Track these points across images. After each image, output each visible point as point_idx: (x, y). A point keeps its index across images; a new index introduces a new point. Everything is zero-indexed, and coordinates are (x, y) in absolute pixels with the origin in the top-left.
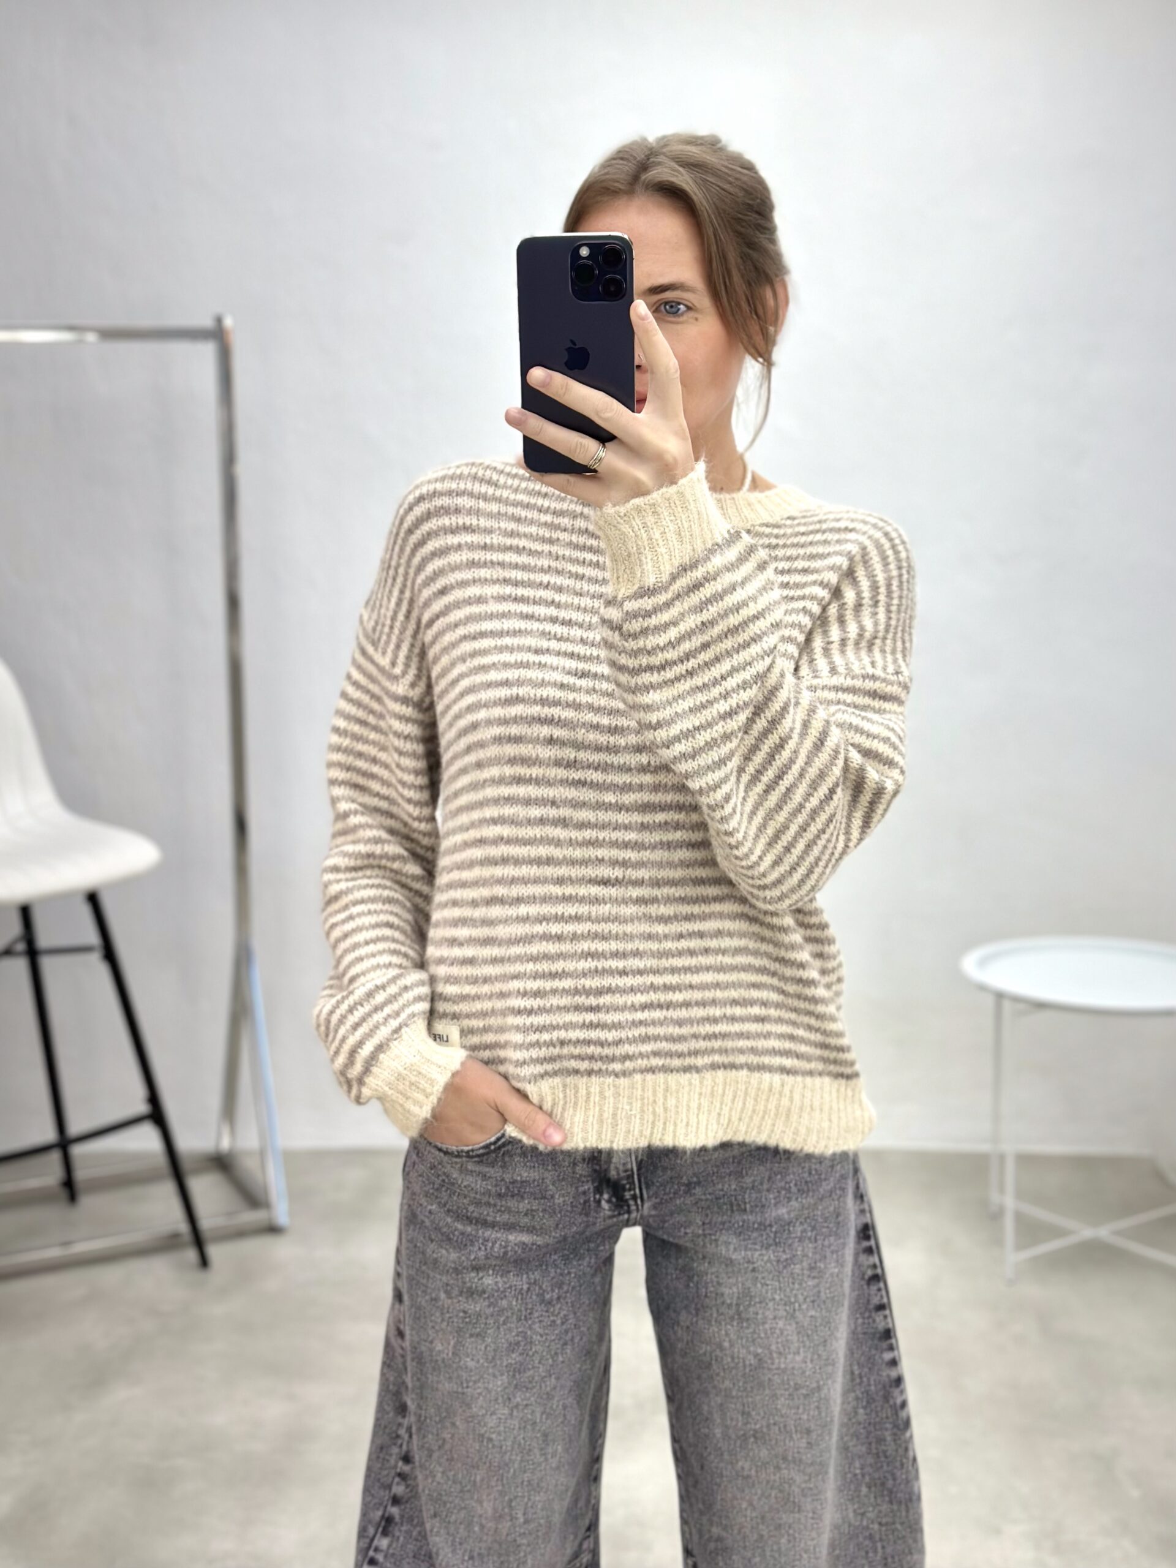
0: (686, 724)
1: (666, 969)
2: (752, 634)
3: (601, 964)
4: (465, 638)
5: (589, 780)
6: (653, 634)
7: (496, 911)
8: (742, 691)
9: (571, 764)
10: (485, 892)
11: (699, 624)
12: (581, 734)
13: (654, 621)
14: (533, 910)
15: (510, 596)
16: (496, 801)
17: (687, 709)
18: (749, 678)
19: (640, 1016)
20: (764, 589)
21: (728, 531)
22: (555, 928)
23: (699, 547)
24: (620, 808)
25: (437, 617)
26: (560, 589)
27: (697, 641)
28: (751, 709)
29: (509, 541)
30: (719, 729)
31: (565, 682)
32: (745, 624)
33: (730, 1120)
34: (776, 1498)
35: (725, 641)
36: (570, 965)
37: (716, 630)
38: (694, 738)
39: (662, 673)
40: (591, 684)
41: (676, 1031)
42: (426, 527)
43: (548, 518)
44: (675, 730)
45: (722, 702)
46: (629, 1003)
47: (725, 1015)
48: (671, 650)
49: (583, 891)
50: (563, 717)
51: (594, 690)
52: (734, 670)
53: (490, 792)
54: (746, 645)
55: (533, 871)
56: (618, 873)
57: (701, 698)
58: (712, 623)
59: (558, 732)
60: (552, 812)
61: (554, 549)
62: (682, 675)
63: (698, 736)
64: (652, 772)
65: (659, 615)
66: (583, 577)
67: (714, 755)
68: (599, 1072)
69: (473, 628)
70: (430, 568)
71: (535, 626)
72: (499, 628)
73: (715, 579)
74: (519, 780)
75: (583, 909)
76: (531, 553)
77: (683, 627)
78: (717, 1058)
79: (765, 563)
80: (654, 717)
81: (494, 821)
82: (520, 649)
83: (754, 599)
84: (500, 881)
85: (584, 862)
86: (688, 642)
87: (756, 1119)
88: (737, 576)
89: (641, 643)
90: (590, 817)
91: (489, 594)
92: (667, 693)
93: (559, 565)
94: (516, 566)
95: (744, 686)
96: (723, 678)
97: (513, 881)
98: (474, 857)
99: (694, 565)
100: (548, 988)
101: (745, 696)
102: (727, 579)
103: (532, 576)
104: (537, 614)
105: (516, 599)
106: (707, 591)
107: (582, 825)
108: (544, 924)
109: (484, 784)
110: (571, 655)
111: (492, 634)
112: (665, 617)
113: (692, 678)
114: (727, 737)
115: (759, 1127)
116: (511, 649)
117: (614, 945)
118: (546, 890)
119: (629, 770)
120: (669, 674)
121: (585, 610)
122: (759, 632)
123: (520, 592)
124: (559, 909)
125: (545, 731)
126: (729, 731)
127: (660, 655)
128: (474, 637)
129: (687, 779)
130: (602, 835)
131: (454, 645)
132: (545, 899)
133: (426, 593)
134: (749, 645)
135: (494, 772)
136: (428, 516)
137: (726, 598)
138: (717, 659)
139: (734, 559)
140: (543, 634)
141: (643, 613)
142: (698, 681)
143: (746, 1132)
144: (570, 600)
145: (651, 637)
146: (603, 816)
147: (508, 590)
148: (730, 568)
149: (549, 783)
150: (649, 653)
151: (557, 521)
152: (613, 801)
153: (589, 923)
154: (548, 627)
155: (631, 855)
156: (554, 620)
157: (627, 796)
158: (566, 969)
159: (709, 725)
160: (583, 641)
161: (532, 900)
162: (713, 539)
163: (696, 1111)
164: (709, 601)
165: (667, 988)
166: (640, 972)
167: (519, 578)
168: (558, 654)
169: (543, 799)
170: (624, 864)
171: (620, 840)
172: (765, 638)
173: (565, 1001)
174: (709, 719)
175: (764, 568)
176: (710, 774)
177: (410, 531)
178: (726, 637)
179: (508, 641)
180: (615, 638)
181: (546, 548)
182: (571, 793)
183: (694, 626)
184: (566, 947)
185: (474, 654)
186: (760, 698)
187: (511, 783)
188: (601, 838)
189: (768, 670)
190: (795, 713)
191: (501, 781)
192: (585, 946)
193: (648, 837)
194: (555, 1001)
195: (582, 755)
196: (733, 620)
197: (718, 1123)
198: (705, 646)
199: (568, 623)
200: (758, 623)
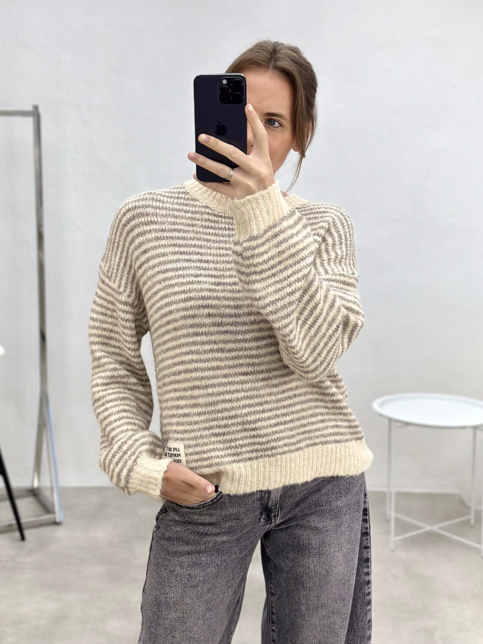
0: (272, 298)
1: (280, 407)
2: (301, 257)
3: (253, 409)
5: (229, 330)
6: (257, 258)
7: (196, 392)
8: (297, 283)
9: (219, 325)
10: (190, 384)
11: (277, 252)
12: (222, 311)
13: (257, 251)
14: (215, 390)
15: (178, 252)
16: (187, 344)
17: (272, 291)
18: (300, 277)
19: (274, 429)
20: (306, 237)
21: (290, 211)
23: (277, 218)
24: (246, 341)
25: (144, 263)
26: (201, 247)
27: (277, 260)
28: (302, 291)
29: (173, 227)
30: (287, 300)
31: (211, 288)
32: (298, 252)
35: (289, 260)
36: (239, 412)
37: (285, 255)
39: (261, 275)
40: (223, 288)
41: (290, 433)
42: (133, 223)
43: (190, 215)
44: (267, 301)
45: (288, 288)
46: (269, 425)
47: (309, 422)
48: (265, 265)
49: (237, 379)
50: (213, 304)
51: (225, 290)
52: (294, 273)
53: (183, 341)
54: (299, 262)
55: (211, 373)
56: (251, 369)
57: (279, 286)
58: (283, 252)
59: (212, 311)
60: (215, 347)
61: (195, 229)
62: (270, 276)
63: (277, 303)
64: (257, 324)
65: (259, 249)
66: (210, 240)
67: (285, 312)
68: (261, 456)
69: (162, 268)
70: (137, 242)
71: (193, 264)
73: (284, 232)
74: (197, 334)
75: (239, 387)
76: (184, 231)
78: (308, 442)
82: (188, 275)
84: (196, 379)
85: (235, 366)
86: (272, 261)
87: (328, 466)
88: (294, 230)
90: (233, 346)
92: (264, 284)
93: (198, 236)
94: (179, 238)
95: (298, 280)
96: (289, 277)
97: (202, 378)
99: (275, 226)
100: (230, 423)
101: (299, 285)
102: (290, 232)
105: (182, 253)
106: (281, 238)
107: (230, 351)
108: (222, 395)
109: (180, 337)
110: (211, 276)
111: (172, 270)
112: (262, 249)
113: (274, 277)
114: (291, 304)
115: (330, 469)
116: (183, 276)
117: (257, 400)
118: (219, 381)
119: (247, 324)
120: (264, 276)
121: (214, 255)
122: (304, 256)
123: (182, 249)
124: (228, 388)
125: (206, 311)
126: (292, 301)
127: (260, 267)
129: (273, 323)
130: (240, 353)
131: (153, 276)
132: (220, 385)
133: (137, 253)
135: (184, 331)
136: (134, 218)
137: (289, 241)
138: (286, 269)
139: (293, 223)
141: (252, 248)
142: (277, 278)
143: (324, 472)
144: (206, 251)
145: (255, 259)
146: (239, 345)
148: (291, 227)
149: (212, 334)
150: (255, 266)
151: (194, 216)
152: (242, 338)
153: (243, 392)
154: (199, 264)
156: (201, 261)
157: (247, 335)
158: (237, 414)
159: (283, 298)
160: (215, 269)
161: (213, 386)
162: (283, 214)
163: (302, 467)
164: (282, 242)
165: (283, 415)
166: (270, 410)
167: (181, 243)
168: (206, 276)
169: (210, 341)
170: (253, 365)
172: (307, 259)
173: (240, 428)
175: (306, 227)
176: (283, 320)
177: (125, 225)
178: (290, 258)
179: (181, 272)
180: (239, 259)
181: (191, 229)
182: (222, 337)
183: (275, 254)
184: (234, 404)
185: (165, 280)
186: (306, 285)
187: (193, 336)
188: (240, 355)
189: (309, 273)
190: (321, 292)
191: (188, 335)
192: (244, 402)
193: (261, 352)
194: (234, 428)
195: (224, 320)
198: (280, 262)
199: (207, 262)
200: (304, 252)
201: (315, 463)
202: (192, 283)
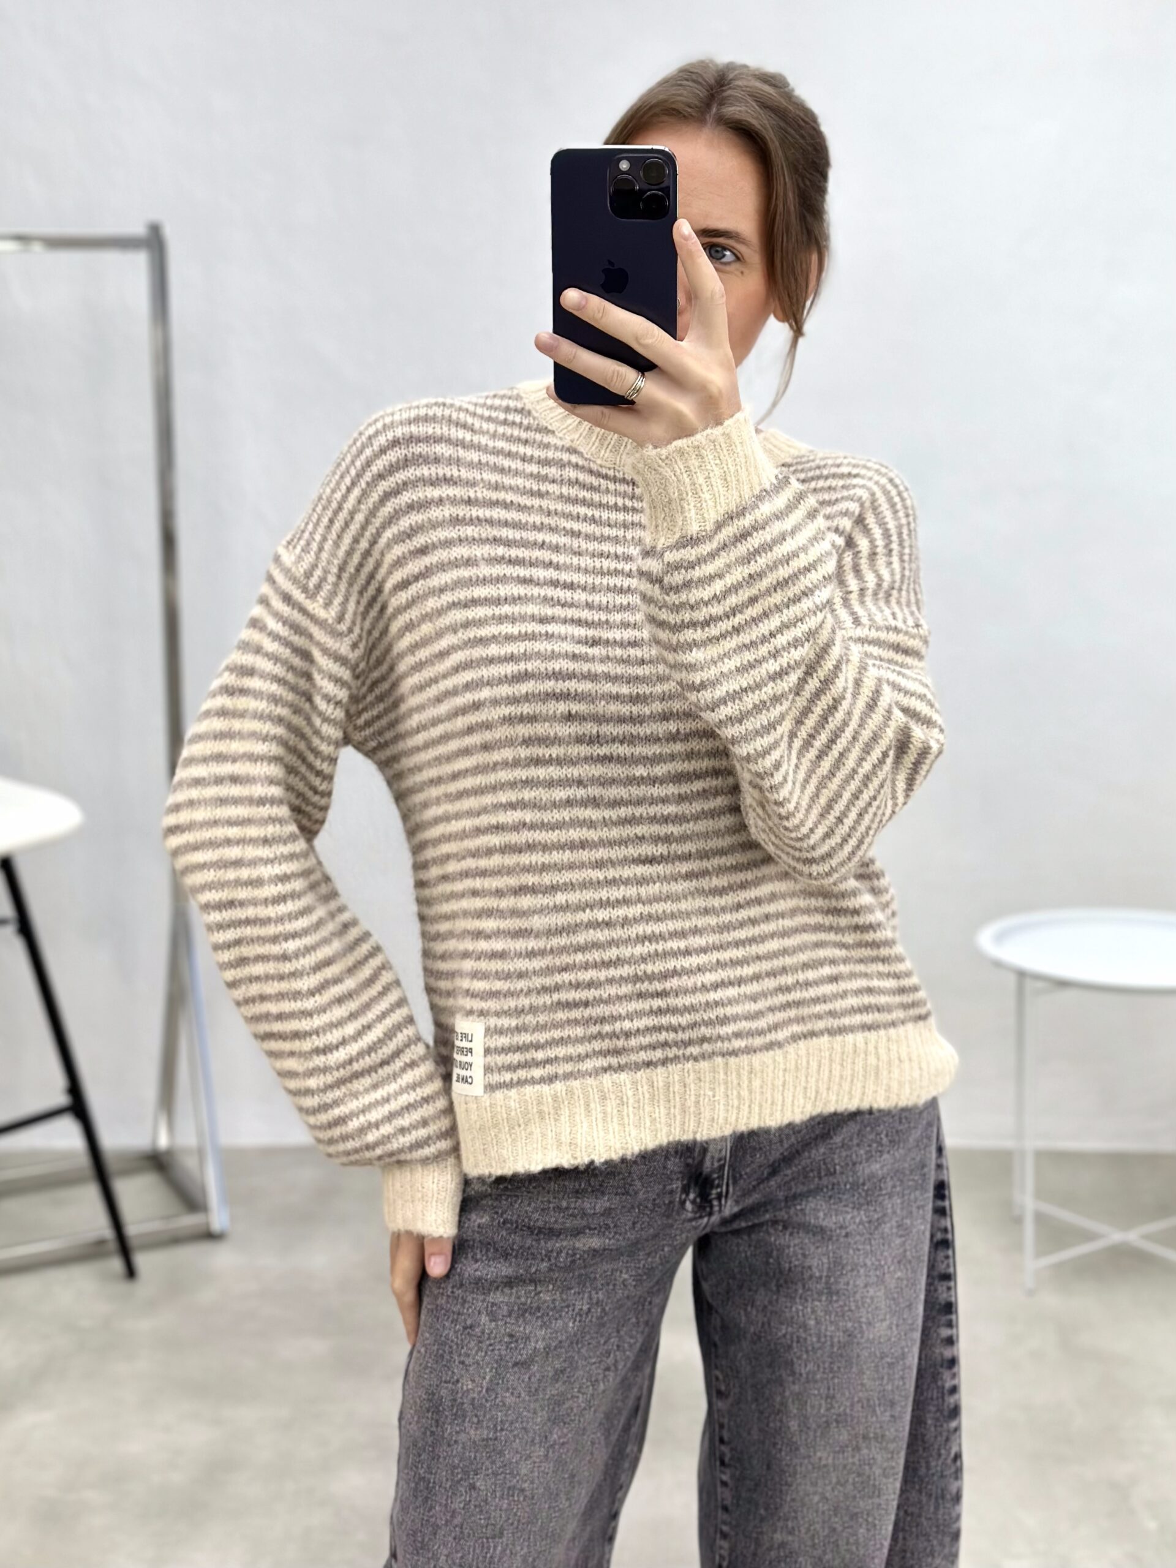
0: (733, 685)
1: (729, 944)
2: (803, 588)
3: (660, 947)
4: (454, 605)
5: (615, 754)
6: (697, 588)
7: (526, 902)
8: (793, 650)
9: (594, 740)
10: (512, 881)
11: (746, 576)
12: (601, 707)
13: (697, 573)
14: (574, 897)
15: (503, 558)
16: (513, 785)
17: (733, 668)
18: (800, 635)
20: (815, 539)
21: (776, 477)
22: (601, 915)
23: (747, 494)
26: (556, 549)
27: (744, 595)
28: (803, 668)
29: (494, 496)
30: (769, 690)
31: (577, 652)
32: (795, 577)
33: (817, 1092)
34: (854, 1484)
35: (774, 594)
36: (626, 952)
37: (765, 583)
38: (740, 699)
39: (707, 629)
40: (604, 652)
41: (752, 1007)
43: (533, 468)
44: (720, 692)
45: (772, 661)
46: (699, 984)
47: (798, 982)
48: (716, 605)
49: (627, 872)
50: (580, 690)
51: (608, 658)
52: (785, 626)
53: (504, 775)
54: (796, 600)
55: (567, 856)
56: (661, 849)
57: (748, 656)
58: (760, 575)
59: (576, 707)
60: (580, 793)
61: (545, 503)
62: (727, 632)
63: (745, 698)
64: (682, 740)
65: (703, 566)
66: (579, 534)
67: (763, 719)
68: (676, 1059)
69: (463, 594)
71: (536, 591)
72: (495, 595)
73: (763, 528)
74: (537, 762)
75: (631, 891)
76: (521, 508)
77: (729, 580)
78: (796, 1028)
79: (816, 510)
80: (697, 678)
81: (512, 806)
82: (523, 618)
83: (804, 549)
84: (529, 869)
85: (623, 842)
86: (734, 596)
87: (846, 1086)
88: (788, 524)
89: (683, 597)
90: (623, 793)
91: (479, 555)
92: (713, 651)
93: (552, 521)
94: (506, 524)
95: (796, 643)
96: (772, 635)
97: (544, 868)
98: (491, 844)
99: (742, 512)
100: (602, 978)
101: (796, 654)
102: (777, 528)
103: (525, 535)
104: (535, 578)
105: (511, 562)
106: (755, 541)
107: (615, 803)
108: (588, 911)
109: (495, 767)
110: (579, 622)
111: (487, 601)
112: (709, 569)
113: (738, 635)
114: (776, 699)
115: (850, 1093)
116: (512, 619)
118: (584, 875)
119: (658, 739)
120: (714, 631)
121: (586, 571)
122: (810, 585)
123: (514, 552)
124: (603, 894)
125: (562, 707)
126: (779, 693)
127: (705, 609)
128: (466, 604)
129: (733, 744)
130: (639, 811)
132: (585, 885)
134: (799, 600)
135: (508, 754)
137: (775, 549)
138: (766, 615)
139: (783, 507)
140: (546, 600)
141: (685, 564)
142: (745, 638)
143: (837, 1101)
144: (568, 561)
145: (694, 591)
146: (636, 791)
147: (501, 551)
148: (779, 516)
149: (573, 762)
150: (692, 608)
151: (543, 471)
153: (640, 906)
154: (550, 592)
155: (675, 830)
156: (555, 584)
157: (658, 768)
158: (621, 956)
159: (758, 686)
160: (589, 606)
161: (569, 887)
162: (760, 484)
163: (781, 1088)
164: (757, 552)
165: (735, 963)
166: (704, 950)
167: (511, 537)
168: (565, 621)
169: (568, 780)
170: (668, 839)
171: (659, 815)
172: (817, 592)
173: (626, 989)
174: (758, 680)
175: (814, 517)
176: (758, 739)
178: (775, 590)
179: (506, 609)
180: (655, 591)
181: (536, 502)
182: (597, 770)
183: (741, 579)
184: (618, 933)
185: (466, 625)
186: (812, 656)
187: (528, 765)
189: (821, 626)
190: (847, 671)
191: (516, 763)
192: (640, 929)
194: (612, 990)
195: (605, 729)
196: (783, 572)
197: (805, 1097)
198: (753, 600)
199: (571, 586)
200: (809, 575)
201: (812, 1081)
202: (532, 637)
